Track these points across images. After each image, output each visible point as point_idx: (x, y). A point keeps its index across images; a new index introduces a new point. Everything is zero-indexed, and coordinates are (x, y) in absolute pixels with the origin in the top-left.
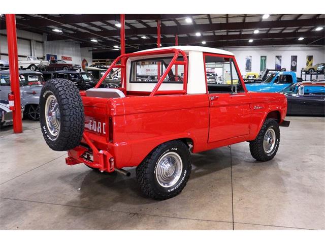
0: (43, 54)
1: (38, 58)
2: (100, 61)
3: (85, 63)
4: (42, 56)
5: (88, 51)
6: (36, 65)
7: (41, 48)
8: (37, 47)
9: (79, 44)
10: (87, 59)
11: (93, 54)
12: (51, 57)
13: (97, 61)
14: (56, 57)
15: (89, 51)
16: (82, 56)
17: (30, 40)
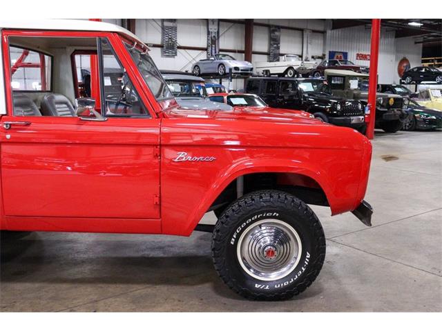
0: (324, 51)
1: (313, 57)
2: (439, 61)
3: (405, 65)
4: (320, 55)
5: (413, 43)
6: (295, 68)
7: (321, 42)
8: (313, 41)
9: (395, 32)
10: (409, 57)
11: (424, 48)
12: (336, 55)
13: (433, 61)
14: (345, 55)
15: (416, 43)
16: (397, 51)
17: (302, 30)
